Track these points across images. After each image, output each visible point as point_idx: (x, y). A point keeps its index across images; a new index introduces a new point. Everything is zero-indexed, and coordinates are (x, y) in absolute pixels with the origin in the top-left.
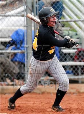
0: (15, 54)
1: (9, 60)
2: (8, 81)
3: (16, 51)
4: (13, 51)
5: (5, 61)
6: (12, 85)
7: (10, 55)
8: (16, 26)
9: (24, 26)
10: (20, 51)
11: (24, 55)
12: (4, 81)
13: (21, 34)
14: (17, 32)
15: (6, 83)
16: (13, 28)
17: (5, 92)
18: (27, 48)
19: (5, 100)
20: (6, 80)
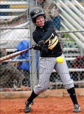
0: (21, 63)
2: (15, 87)
3: (21, 60)
4: (18, 60)
5: (11, 69)
6: (19, 90)
8: (21, 38)
9: (28, 38)
10: (25, 60)
11: (29, 63)
12: (11, 87)
13: (26, 44)
14: (22, 43)
15: (13, 89)
16: (18, 39)
17: (12, 96)
18: (31, 57)
19: (12, 104)
20: (13, 86)
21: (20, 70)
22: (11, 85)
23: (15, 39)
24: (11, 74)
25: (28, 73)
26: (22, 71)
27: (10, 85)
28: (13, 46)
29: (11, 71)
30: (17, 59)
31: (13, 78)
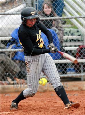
0: (16, 53)
1: (10, 59)
2: (10, 80)
3: (16, 50)
4: (13, 50)
5: (5, 60)
6: (13, 84)
7: (11, 54)
8: (16, 24)
12: (5, 80)
15: (7, 82)
16: (13, 26)
17: (6, 91)
19: (6, 99)
20: (7, 79)
21: (15, 61)
22: (5, 77)
23: (9, 26)
24: (4, 65)
25: (23, 64)
26: (17, 62)
27: (3, 78)
28: (7, 34)
29: (4, 62)
30: (12, 48)
31: (7, 69)
